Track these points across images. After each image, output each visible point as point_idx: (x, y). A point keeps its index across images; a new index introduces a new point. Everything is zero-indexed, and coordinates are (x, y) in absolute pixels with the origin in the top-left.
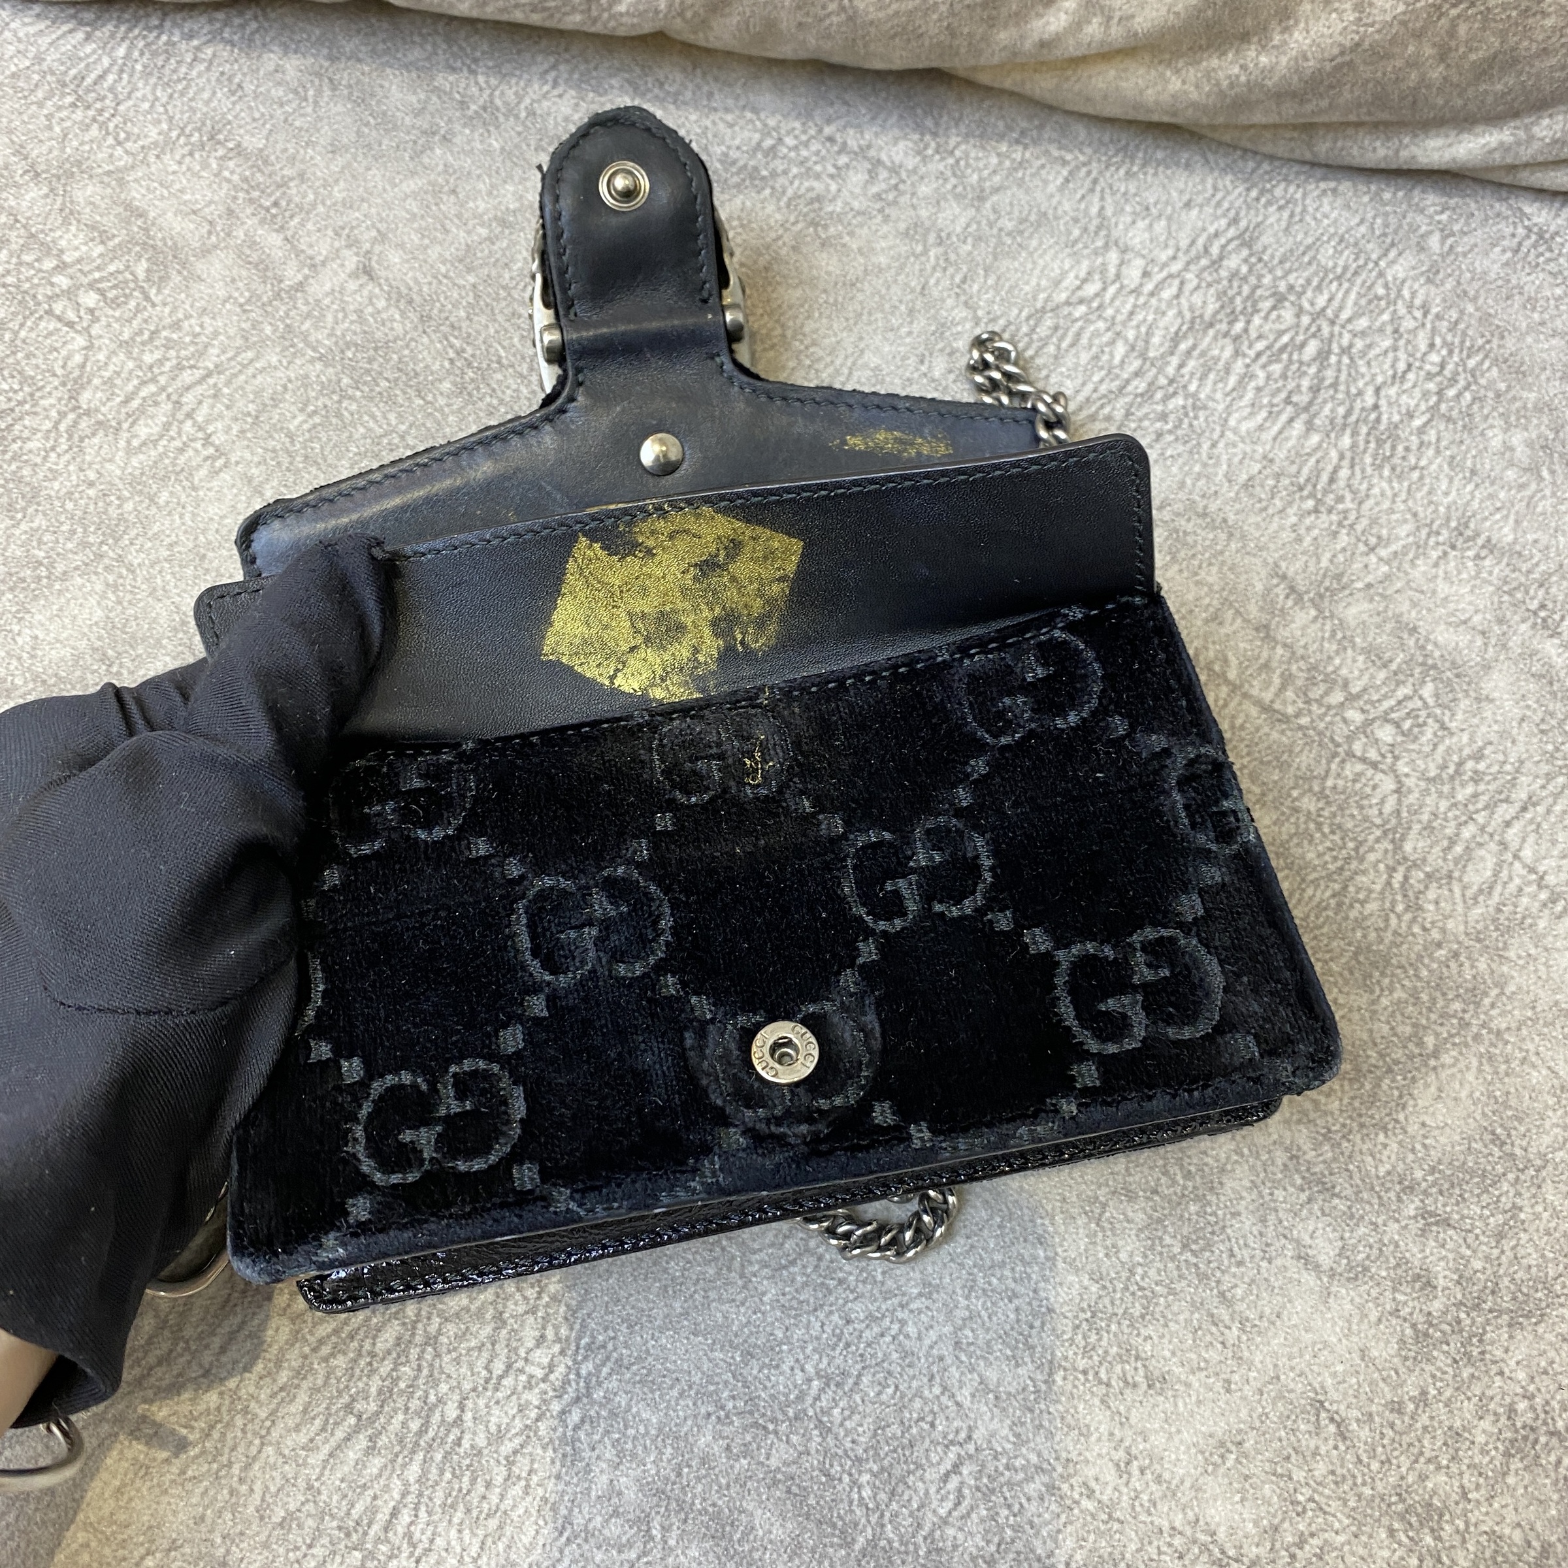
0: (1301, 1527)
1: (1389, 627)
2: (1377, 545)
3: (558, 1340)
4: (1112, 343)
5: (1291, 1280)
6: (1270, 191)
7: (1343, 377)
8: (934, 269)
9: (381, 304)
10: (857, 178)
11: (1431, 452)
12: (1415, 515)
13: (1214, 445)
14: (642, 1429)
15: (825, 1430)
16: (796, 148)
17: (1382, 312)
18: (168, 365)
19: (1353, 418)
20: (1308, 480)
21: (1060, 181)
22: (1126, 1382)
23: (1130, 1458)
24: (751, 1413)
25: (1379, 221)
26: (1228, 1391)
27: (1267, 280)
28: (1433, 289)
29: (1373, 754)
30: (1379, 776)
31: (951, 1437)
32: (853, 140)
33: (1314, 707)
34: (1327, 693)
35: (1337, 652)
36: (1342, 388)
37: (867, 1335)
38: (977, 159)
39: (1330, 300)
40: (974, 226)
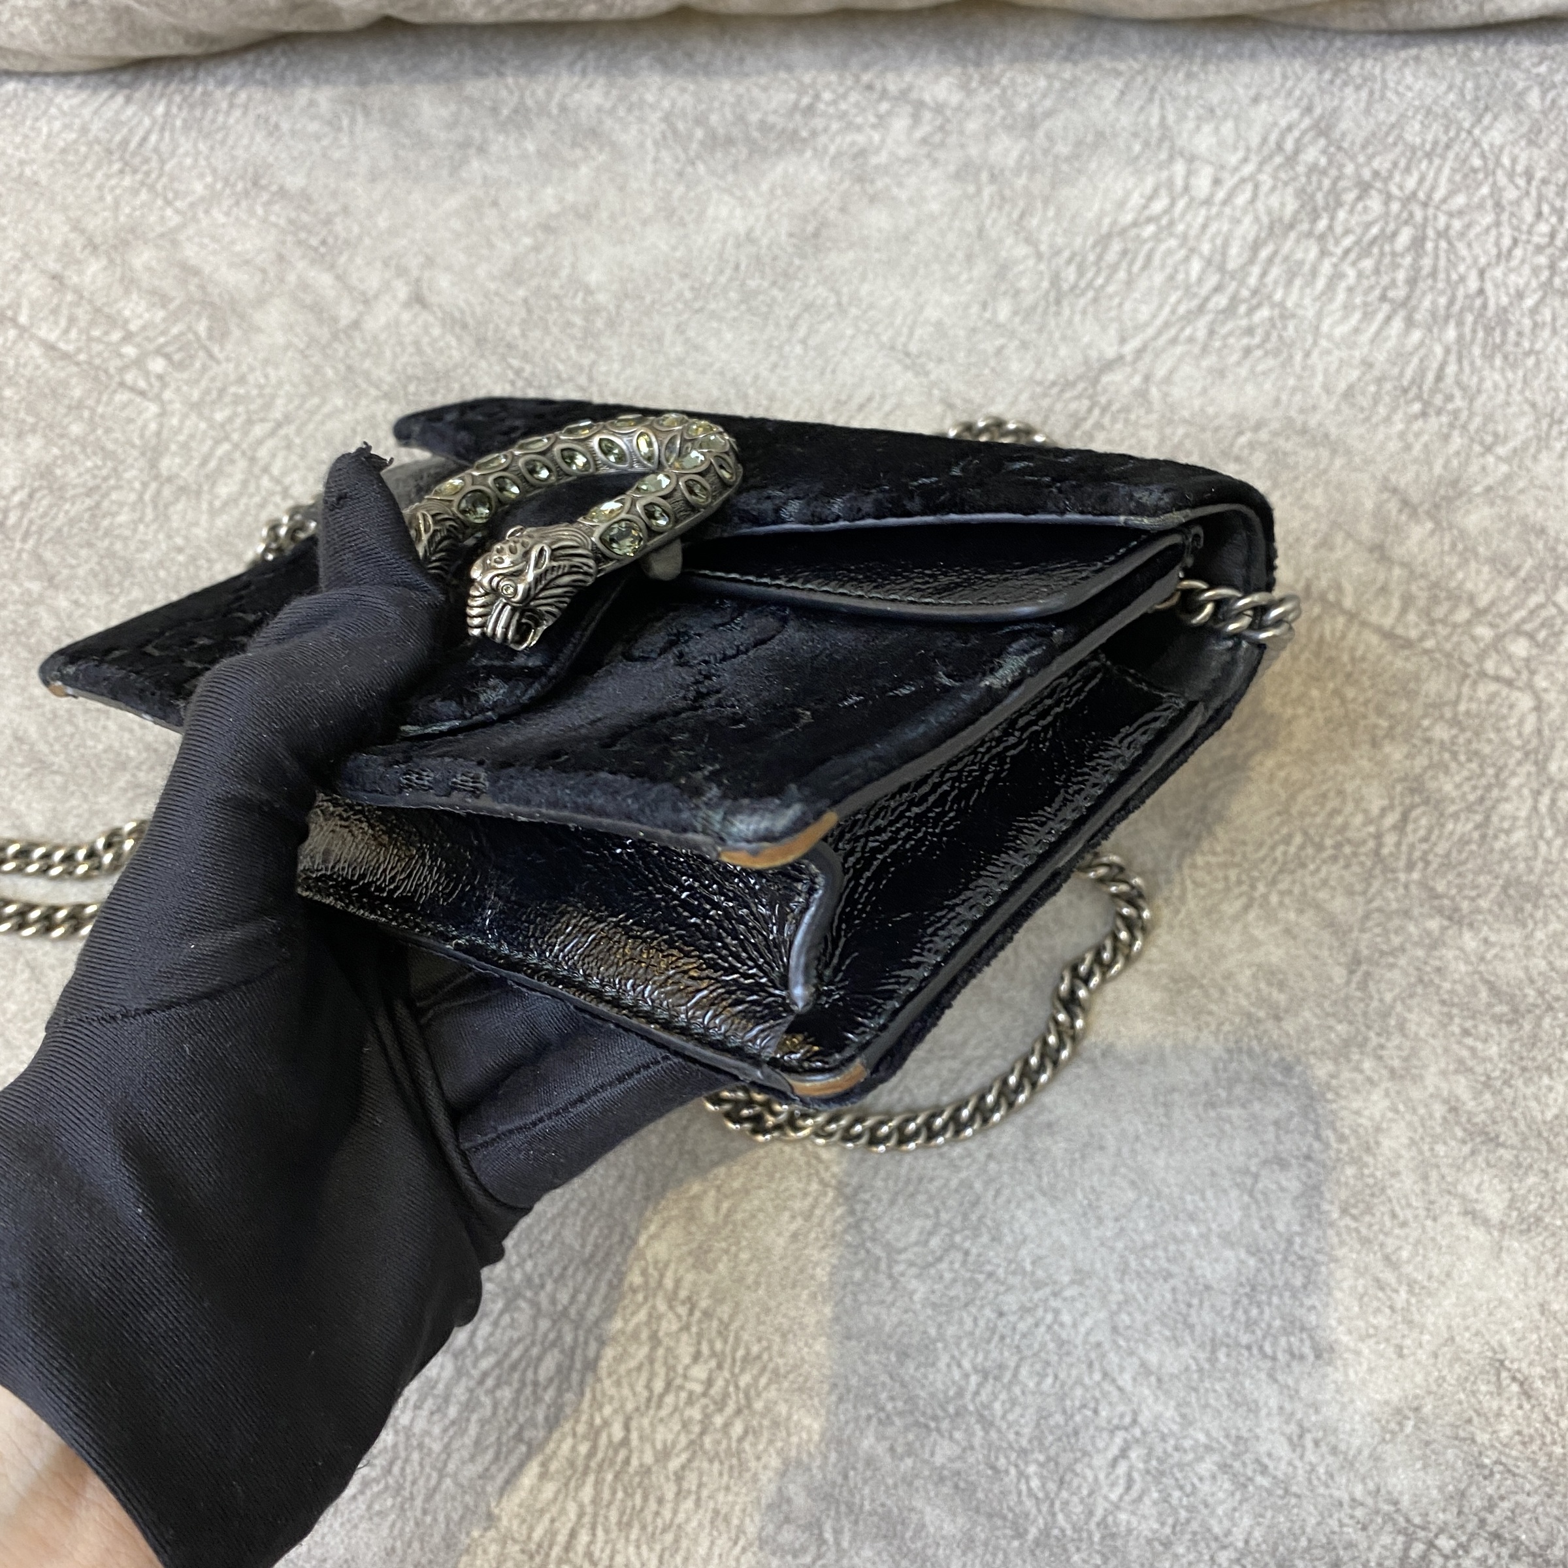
0: (1490, 1490)
1: (1514, 531)
2: (1494, 444)
3: (713, 1354)
4: (1187, 259)
5: (1458, 1238)
6: (1346, 70)
7: (1442, 263)
8: (989, 209)
9: (436, 331)
10: (900, 124)
11: (1546, 333)
12: (1533, 405)
13: (1307, 355)
14: (804, 1436)
15: (987, 1424)
16: (834, 102)
17: (1479, 185)
18: (239, 422)
19: (1456, 308)
20: (1413, 382)
21: (1115, 94)
22: (1292, 1355)
23: (1303, 1431)
24: (912, 1413)
25: (1470, 85)
26: (1401, 1356)
27: (1349, 169)
28: (1536, 152)
29: (1507, 672)
30: (1516, 694)
31: (1115, 1421)
32: (892, 83)
33: (1439, 628)
34: (1452, 611)
35: (1459, 566)
36: (1442, 276)
37: (1022, 1326)
38: (1026, 84)
39: (1422, 180)
40: (1028, 158)
